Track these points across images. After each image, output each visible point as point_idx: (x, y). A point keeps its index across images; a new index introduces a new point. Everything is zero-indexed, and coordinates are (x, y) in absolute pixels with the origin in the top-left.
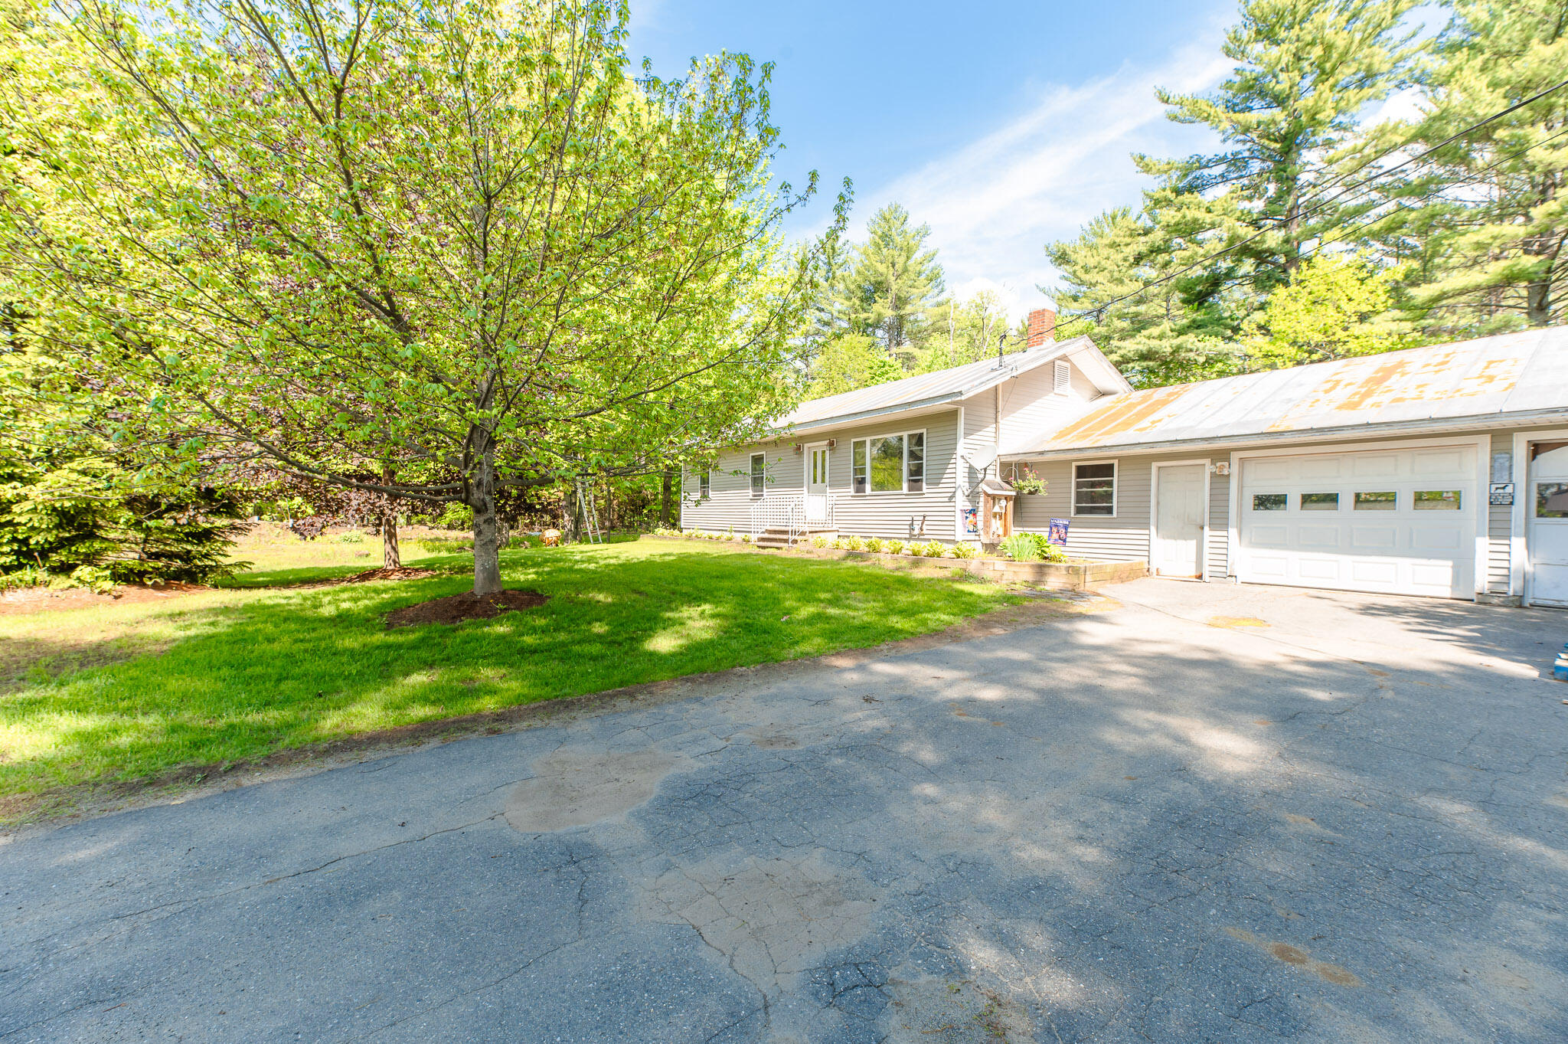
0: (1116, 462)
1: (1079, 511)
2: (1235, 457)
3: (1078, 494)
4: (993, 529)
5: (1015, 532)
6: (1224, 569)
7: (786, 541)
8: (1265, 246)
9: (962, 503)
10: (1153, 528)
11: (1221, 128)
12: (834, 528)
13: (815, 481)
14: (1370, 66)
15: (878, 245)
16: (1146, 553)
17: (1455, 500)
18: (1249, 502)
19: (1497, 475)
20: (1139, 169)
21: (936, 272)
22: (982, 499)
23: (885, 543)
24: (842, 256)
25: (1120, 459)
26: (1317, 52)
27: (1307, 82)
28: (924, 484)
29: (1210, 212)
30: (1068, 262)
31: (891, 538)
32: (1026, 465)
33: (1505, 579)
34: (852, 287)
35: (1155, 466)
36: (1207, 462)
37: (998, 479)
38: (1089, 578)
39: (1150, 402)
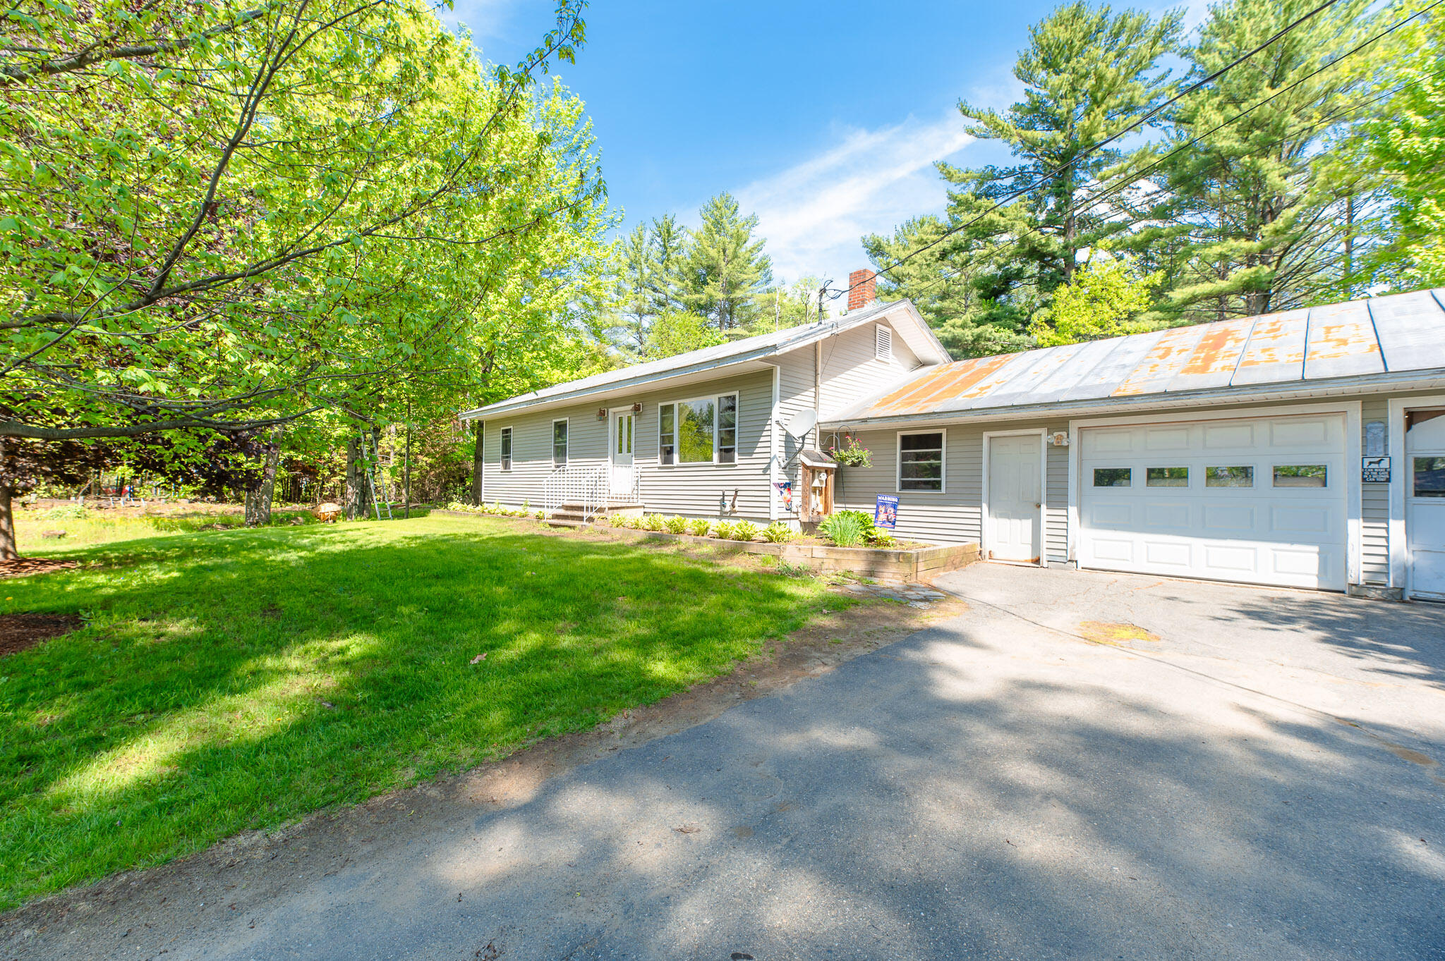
0: (944, 432)
1: (905, 486)
2: (1074, 426)
3: (904, 467)
4: (813, 505)
5: (836, 510)
6: (1063, 553)
7: (581, 518)
8: (1050, 249)
9: (777, 475)
10: (985, 506)
11: (1012, 142)
12: (640, 504)
13: (620, 451)
14: (1131, 98)
15: (709, 230)
16: (978, 534)
17: (1319, 475)
18: (1091, 478)
19: (1370, 448)
20: (942, 176)
21: (764, 262)
22: (800, 472)
23: (689, 521)
24: (677, 241)
25: (949, 428)
26: (1091, 82)
27: (1081, 110)
28: (736, 454)
29: (1003, 216)
30: (882, 255)
31: (696, 516)
32: (847, 434)
33: (1383, 569)
34: (685, 269)
35: (986, 435)
36: (1043, 431)
37: (818, 450)
38: (921, 566)
39: (973, 371)
